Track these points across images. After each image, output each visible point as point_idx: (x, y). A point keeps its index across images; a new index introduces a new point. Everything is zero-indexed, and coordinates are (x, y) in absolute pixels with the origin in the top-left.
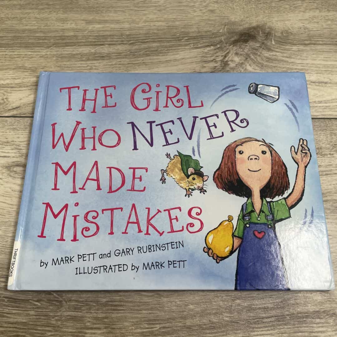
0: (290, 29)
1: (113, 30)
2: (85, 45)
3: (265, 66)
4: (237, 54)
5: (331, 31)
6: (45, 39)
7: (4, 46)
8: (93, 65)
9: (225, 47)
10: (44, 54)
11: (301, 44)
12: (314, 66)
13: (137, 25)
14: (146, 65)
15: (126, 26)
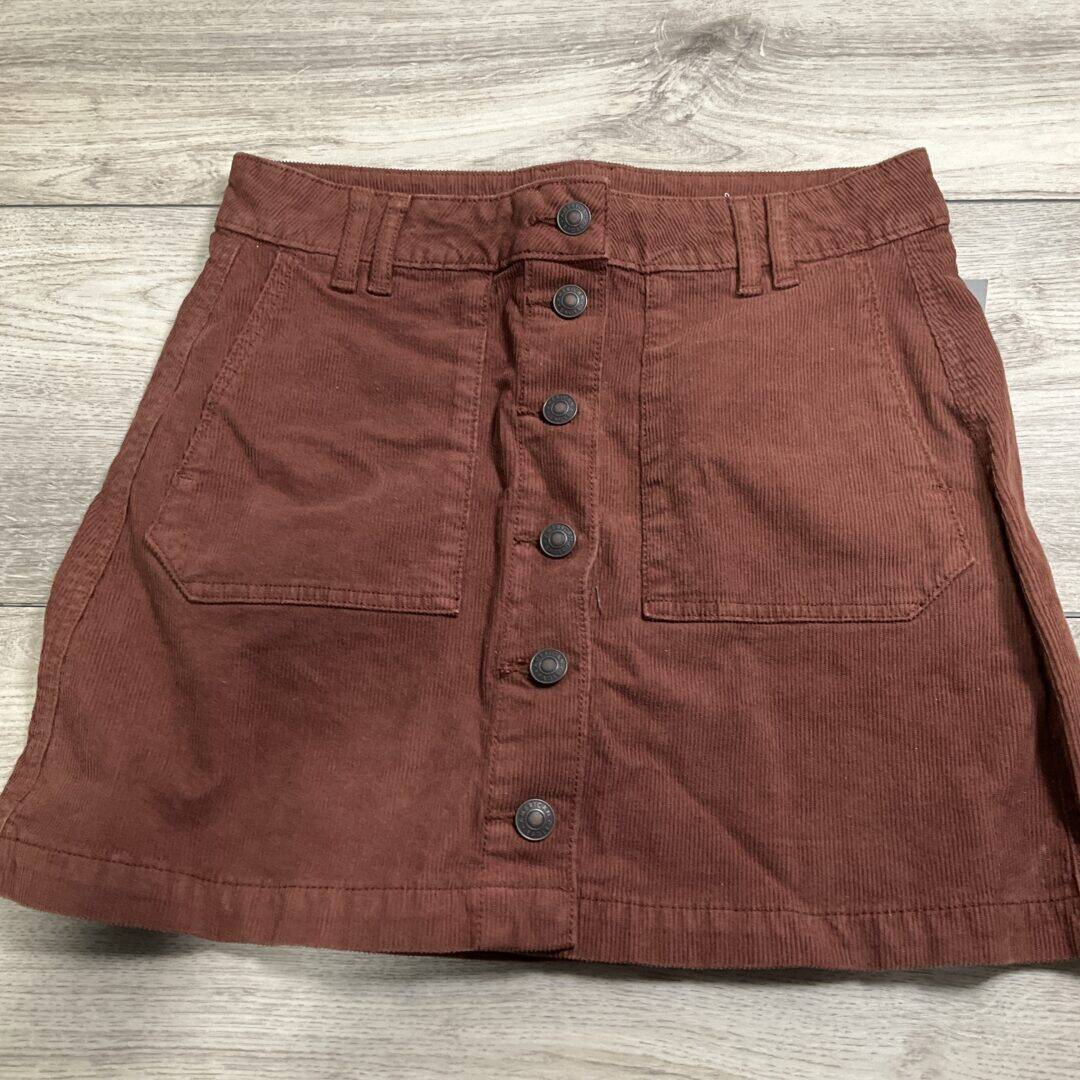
0: (798, 25)
1: (426, 32)
2: (371, 65)
3: (743, 101)
4: (684, 77)
5: (886, 27)
6: (290, 54)
7: (205, 69)
8: (388, 104)
9: (660, 63)
10: (289, 82)
11: (823, 56)
12: (845, 98)
13: (477, 22)
14: (496, 101)
15: (455, 23)
